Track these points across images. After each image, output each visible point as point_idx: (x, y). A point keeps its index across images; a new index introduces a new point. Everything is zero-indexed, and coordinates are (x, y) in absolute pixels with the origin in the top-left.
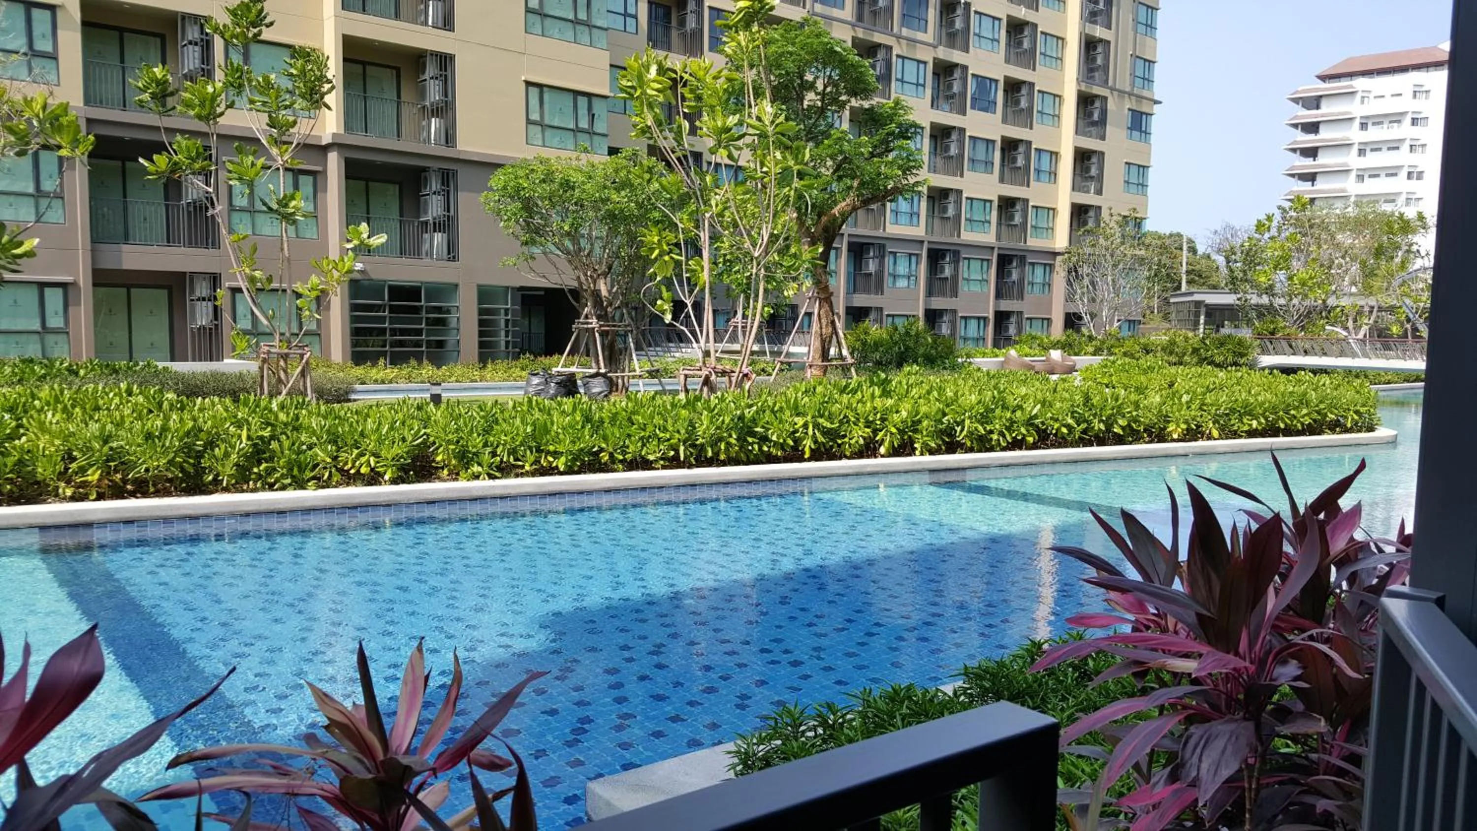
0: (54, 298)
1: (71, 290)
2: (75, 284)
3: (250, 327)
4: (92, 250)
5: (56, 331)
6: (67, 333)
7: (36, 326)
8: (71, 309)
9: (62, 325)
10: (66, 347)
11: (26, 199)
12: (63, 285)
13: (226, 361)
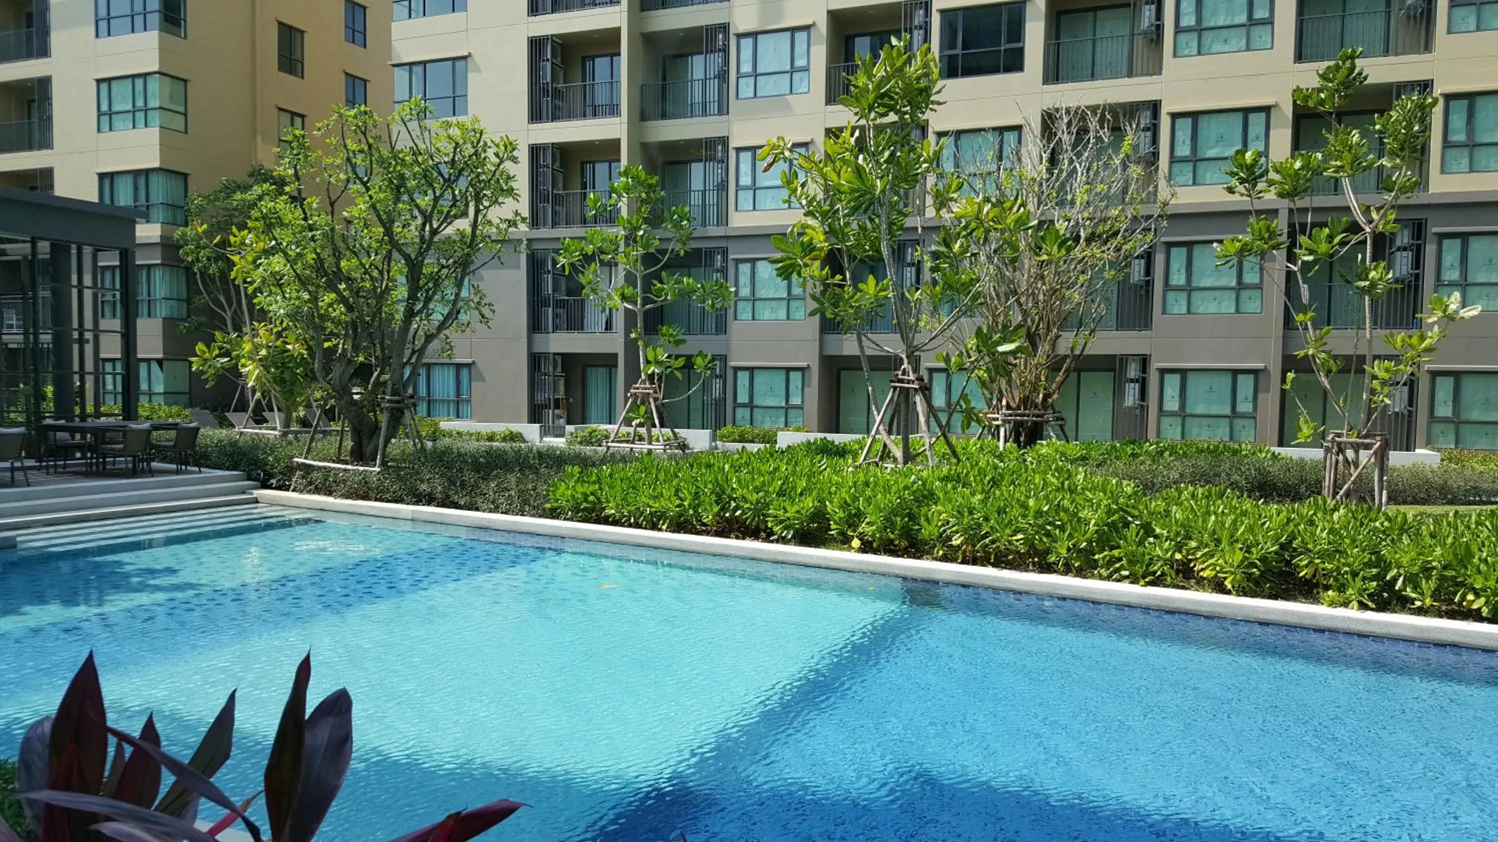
0: (1246, 384)
1: (1262, 376)
2: (1265, 370)
3: (1450, 415)
4: (1284, 337)
5: (1244, 416)
6: (1255, 418)
7: (1227, 411)
8: (1261, 396)
9: (1251, 410)
10: (1252, 431)
11: (1228, 292)
12: (1255, 372)
13: (1418, 451)
